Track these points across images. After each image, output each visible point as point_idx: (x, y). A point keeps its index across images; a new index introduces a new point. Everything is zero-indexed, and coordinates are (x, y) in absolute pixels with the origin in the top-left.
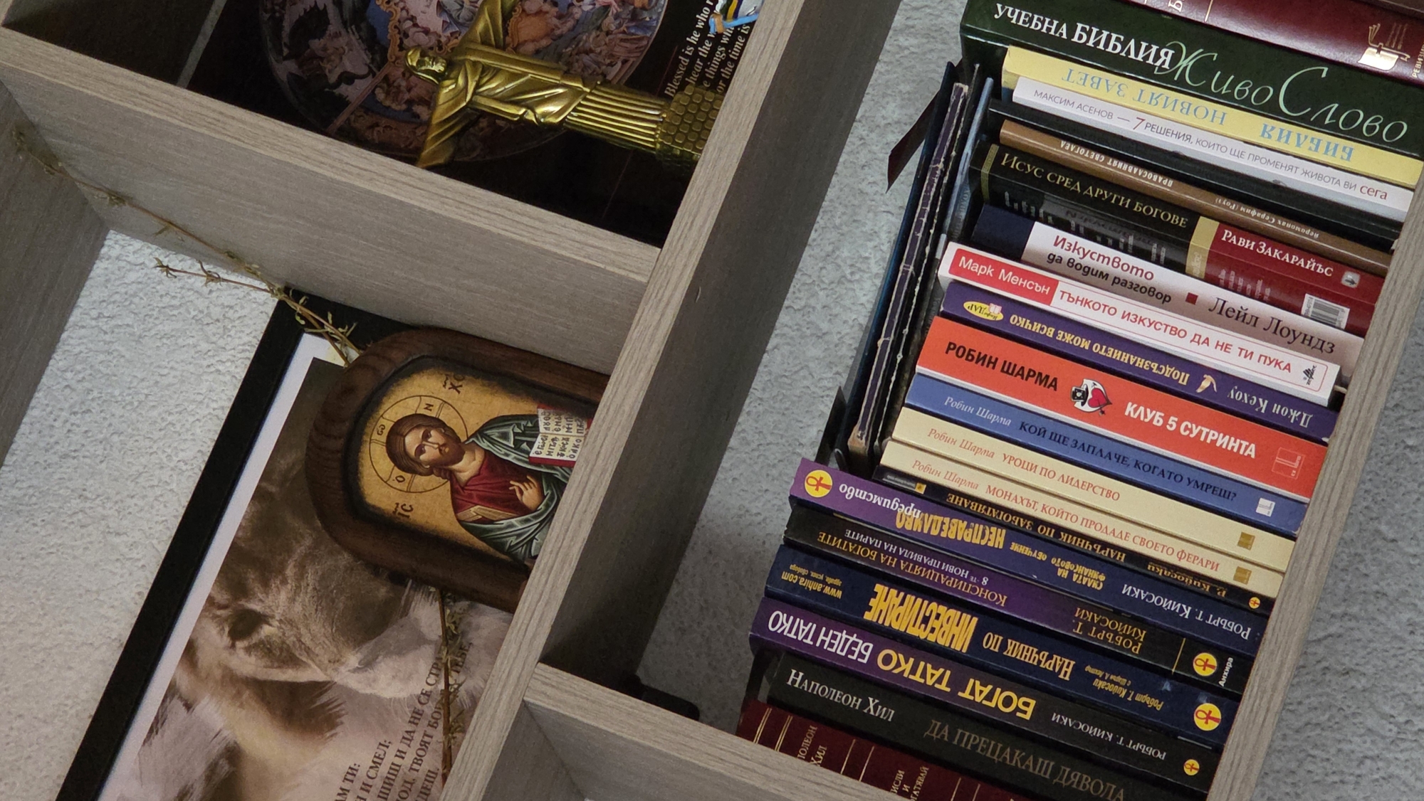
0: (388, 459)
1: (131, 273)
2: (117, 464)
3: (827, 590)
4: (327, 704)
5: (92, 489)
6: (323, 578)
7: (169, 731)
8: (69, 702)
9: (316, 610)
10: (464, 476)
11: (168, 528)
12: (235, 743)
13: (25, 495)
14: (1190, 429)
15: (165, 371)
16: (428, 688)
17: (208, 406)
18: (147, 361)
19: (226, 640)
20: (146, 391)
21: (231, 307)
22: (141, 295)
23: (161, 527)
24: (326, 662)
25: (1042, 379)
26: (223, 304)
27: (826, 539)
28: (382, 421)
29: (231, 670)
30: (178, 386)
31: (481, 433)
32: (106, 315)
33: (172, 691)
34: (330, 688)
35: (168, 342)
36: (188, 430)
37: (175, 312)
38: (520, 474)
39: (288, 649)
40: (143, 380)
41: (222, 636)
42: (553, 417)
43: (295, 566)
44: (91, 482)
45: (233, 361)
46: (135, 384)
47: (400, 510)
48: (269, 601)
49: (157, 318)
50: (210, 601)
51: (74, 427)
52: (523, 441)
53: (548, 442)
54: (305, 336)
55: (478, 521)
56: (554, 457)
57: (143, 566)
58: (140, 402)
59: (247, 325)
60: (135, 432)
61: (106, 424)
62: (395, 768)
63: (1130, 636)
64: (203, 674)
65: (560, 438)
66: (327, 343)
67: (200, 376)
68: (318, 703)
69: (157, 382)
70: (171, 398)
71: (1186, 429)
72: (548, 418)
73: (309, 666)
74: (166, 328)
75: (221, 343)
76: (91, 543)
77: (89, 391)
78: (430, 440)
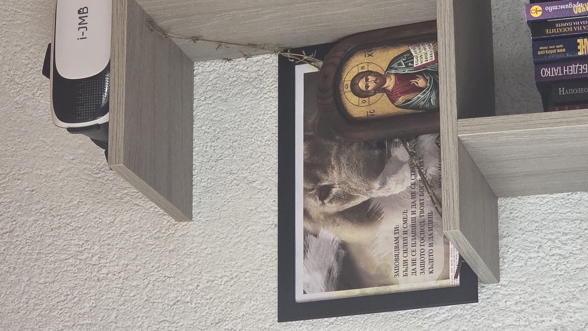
0: (355, 97)
1: (210, 76)
2: (240, 154)
3: (558, 51)
4: (374, 207)
5: (234, 169)
6: (348, 159)
7: (312, 249)
8: (265, 257)
9: (352, 173)
10: (390, 88)
11: (273, 170)
12: (342, 240)
13: (207, 184)
15: (243, 108)
16: (413, 181)
17: (267, 114)
18: (234, 107)
19: (320, 202)
20: (239, 120)
21: (259, 70)
22: (219, 82)
23: (271, 171)
24: (366, 191)
26: (255, 71)
27: (549, 31)
28: (346, 83)
29: (327, 213)
30: (251, 111)
31: (390, 67)
32: (208, 97)
33: (306, 233)
34: (372, 200)
35: (239, 96)
36: (264, 128)
37: (236, 83)
38: (413, 76)
39: (348, 194)
40: (235, 116)
41: (317, 202)
42: (416, 48)
43: (335, 159)
44: (233, 166)
45: (270, 92)
46: (233, 119)
47: (369, 114)
48: (330, 179)
49: (230, 89)
50: (305, 190)
51: (215, 147)
52: (409, 63)
53: (419, 59)
54: (296, 66)
55: (404, 103)
56: (424, 63)
57: (270, 190)
58: (238, 125)
59: (270, 74)
60: (242, 138)
61: (228, 140)
62: (413, 219)
64: (316, 220)
65: (423, 54)
66: (308, 65)
67: (259, 103)
68: (370, 209)
69: (242, 114)
70: (251, 118)
72: (414, 49)
73: (359, 196)
74: (236, 90)
75: (261, 86)
76: (244, 190)
77: (215, 130)
78: (369, 80)
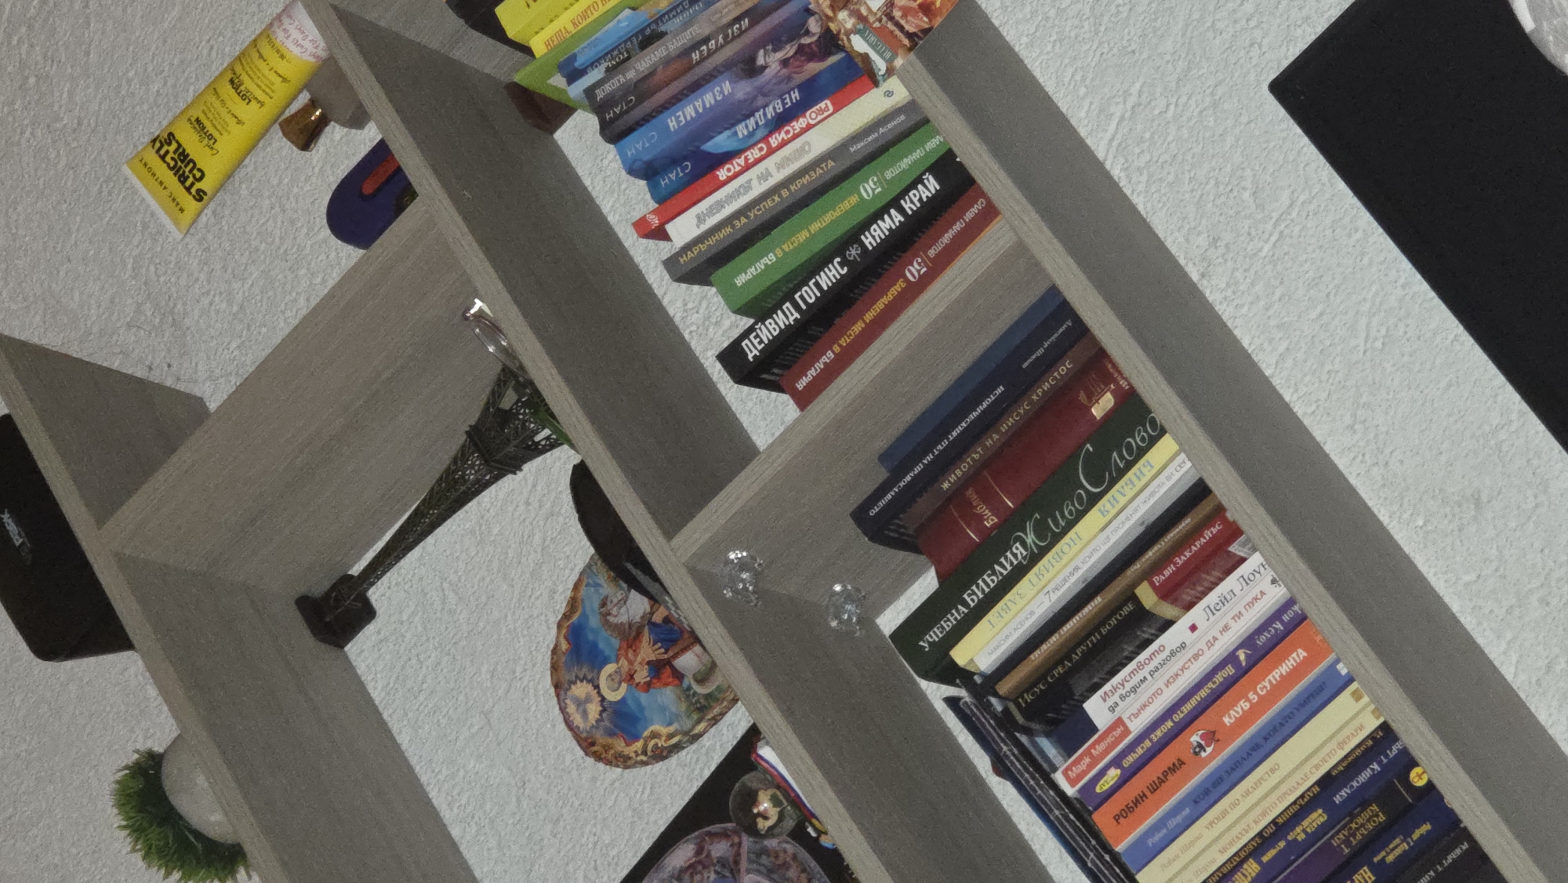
14: (1264, 686)
25: (1173, 769)
63: (1371, 817)
71: (1262, 689)
